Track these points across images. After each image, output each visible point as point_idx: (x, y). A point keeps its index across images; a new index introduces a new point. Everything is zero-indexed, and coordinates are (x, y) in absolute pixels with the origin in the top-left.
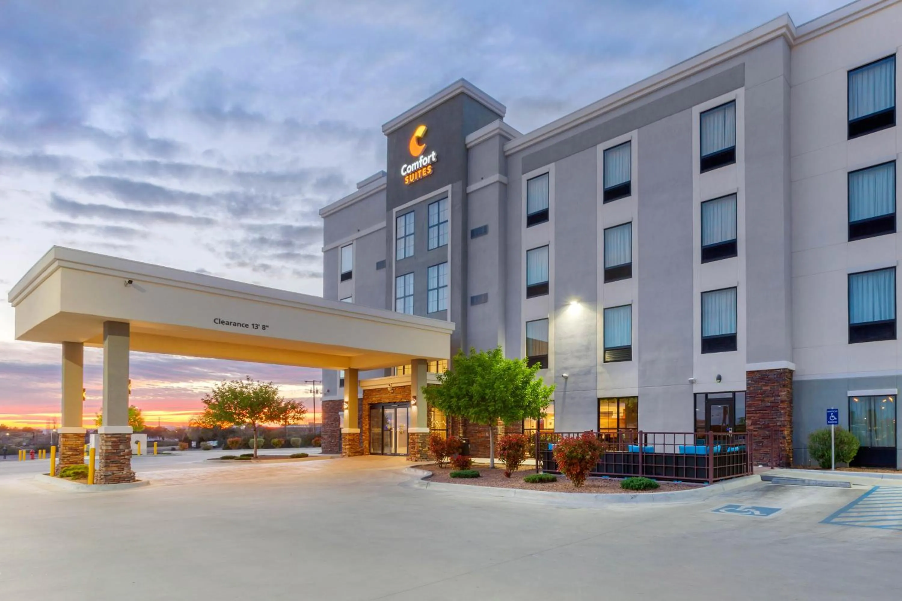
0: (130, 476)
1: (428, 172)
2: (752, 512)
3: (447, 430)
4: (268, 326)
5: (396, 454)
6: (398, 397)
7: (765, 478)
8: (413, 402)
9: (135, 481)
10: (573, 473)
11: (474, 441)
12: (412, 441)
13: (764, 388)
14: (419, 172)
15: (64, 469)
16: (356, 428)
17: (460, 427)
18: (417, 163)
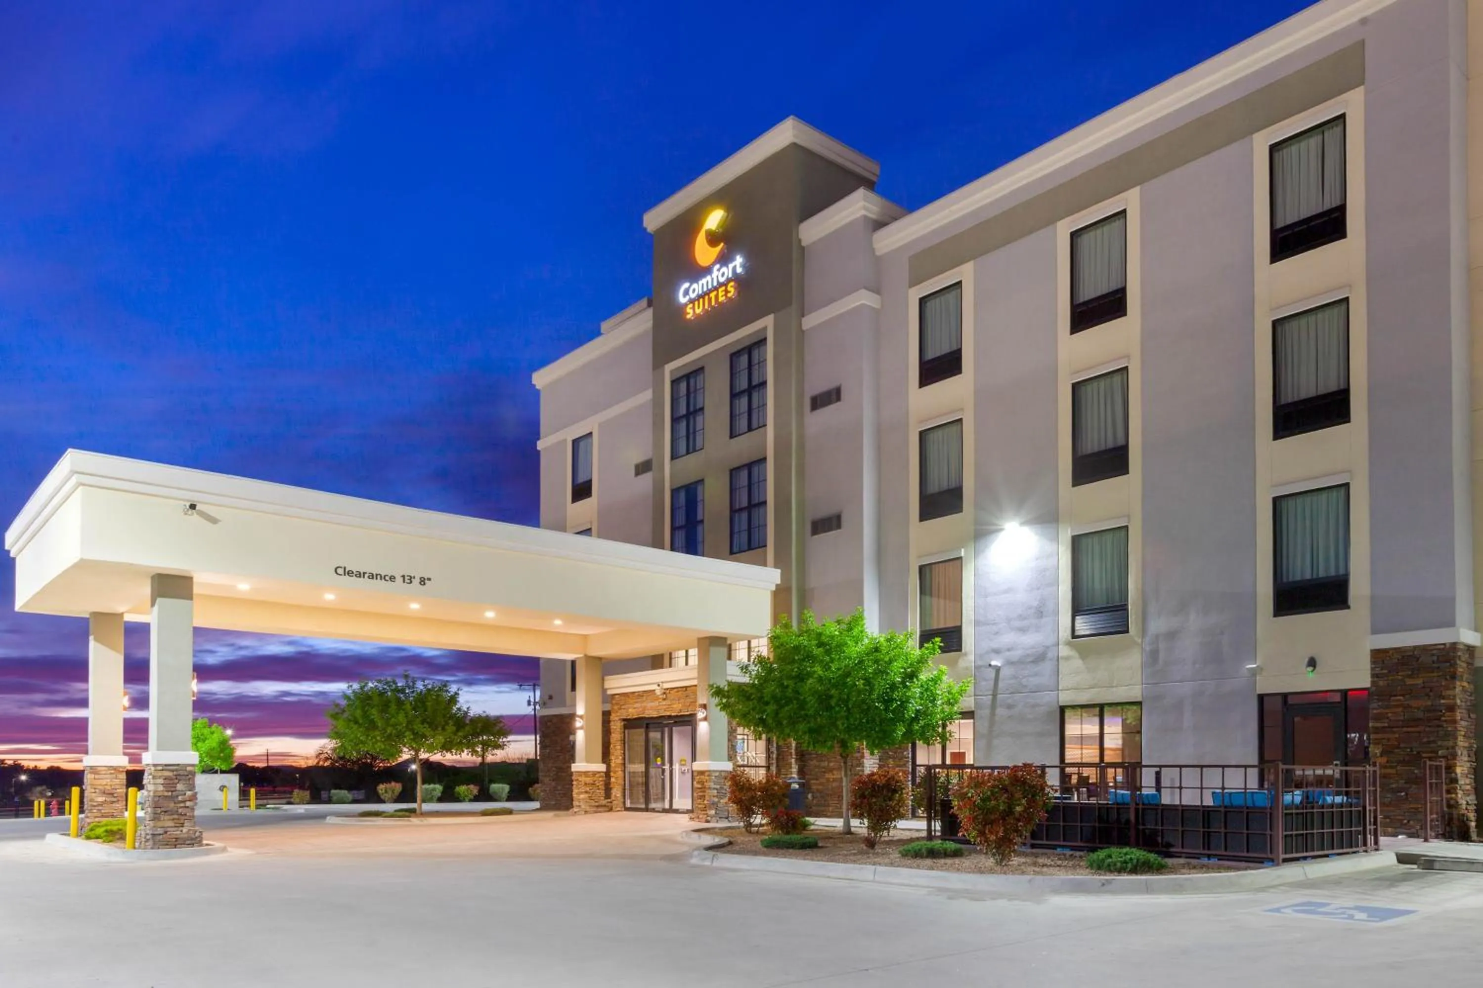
0: (193, 837)
1: (729, 295)
2: (1349, 915)
3: (768, 768)
4: (429, 579)
5: (671, 810)
6: (675, 706)
7: (1403, 859)
8: (701, 715)
9: (202, 845)
10: (991, 839)
11: (820, 787)
12: (699, 786)
13: (1409, 682)
14: (713, 295)
15: (92, 825)
16: (598, 763)
17: (793, 761)
18: (709, 278)
